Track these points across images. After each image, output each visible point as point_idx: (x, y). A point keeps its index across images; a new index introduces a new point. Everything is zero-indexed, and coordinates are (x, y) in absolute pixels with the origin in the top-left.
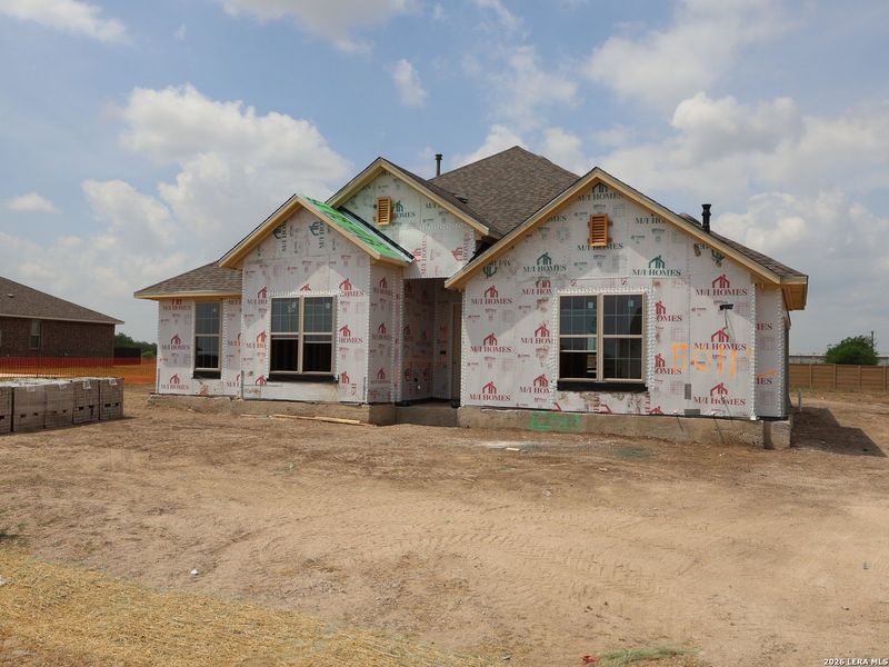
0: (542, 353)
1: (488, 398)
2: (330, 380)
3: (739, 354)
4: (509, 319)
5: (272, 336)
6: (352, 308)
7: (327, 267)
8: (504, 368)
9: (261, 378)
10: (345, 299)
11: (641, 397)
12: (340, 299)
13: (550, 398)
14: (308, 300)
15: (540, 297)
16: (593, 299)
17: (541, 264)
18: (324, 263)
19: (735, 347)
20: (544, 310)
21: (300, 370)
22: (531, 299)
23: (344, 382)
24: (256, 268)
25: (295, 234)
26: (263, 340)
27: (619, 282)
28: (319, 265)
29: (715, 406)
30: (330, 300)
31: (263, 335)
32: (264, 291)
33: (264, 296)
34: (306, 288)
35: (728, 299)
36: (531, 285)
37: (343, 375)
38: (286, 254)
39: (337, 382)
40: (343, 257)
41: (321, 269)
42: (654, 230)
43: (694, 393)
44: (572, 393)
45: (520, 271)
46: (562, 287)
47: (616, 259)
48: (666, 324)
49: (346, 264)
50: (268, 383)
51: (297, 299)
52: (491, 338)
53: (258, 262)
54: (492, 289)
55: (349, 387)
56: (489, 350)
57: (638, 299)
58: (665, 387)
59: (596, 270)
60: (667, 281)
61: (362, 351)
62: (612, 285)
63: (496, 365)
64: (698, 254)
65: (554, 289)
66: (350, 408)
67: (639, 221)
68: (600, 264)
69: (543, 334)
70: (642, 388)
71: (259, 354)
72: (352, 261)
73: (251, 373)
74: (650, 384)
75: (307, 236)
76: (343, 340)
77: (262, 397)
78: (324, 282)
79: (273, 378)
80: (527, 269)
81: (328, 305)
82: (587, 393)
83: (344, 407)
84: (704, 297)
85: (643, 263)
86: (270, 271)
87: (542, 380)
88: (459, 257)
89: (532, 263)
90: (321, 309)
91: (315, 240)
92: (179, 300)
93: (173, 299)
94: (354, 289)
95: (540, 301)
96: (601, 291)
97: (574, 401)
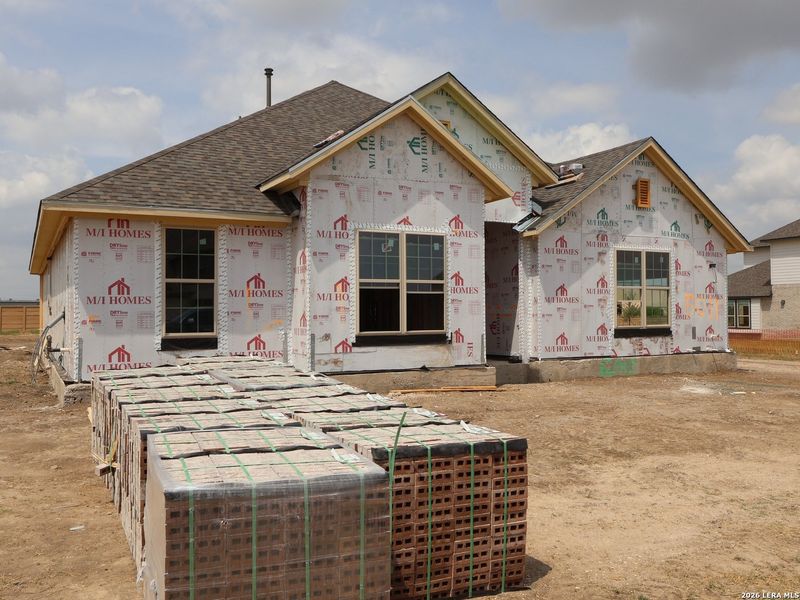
0: (602, 304)
1: (561, 349)
2: (441, 340)
3: (720, 302)
4: (578, 271)
5: (361, 284)
6: (463, 251)
7: (432, 197)
8: (573, 319)
9: (344, 343)
10: (456, 239)
11: (668, 339)
12: (449, 240)
13: (610, 345)
14: (411, 238)
15: (601, 250)
16: (638, 254)
17: (600, 219)
18: (428, 192)
19: (717, 297)
20: (603, 262)
21: (403, 329)
22: (593, 252)
23: (458, 341)
24: (330, 185)
25: (388, 148)
26: (344, 289)
27: (653, 241)
28: (422, 194)
29: (709, 343)
30: (440, 239)
31: (344, 282)
32: (344, 220)
33: (344, 227)
34: (406, 221)
35: (714, 260)
36: (592, 238)
37: (457, 332)
38: (373, 173)
39: (450, 342)
40: (452, 187)
41: (425, 199)
42: (673, 199)
43: (699, 333)
44: (624, 339)
45: (585, 223)
46: (616, 242)
47: (651, 220)
48: (681, 278)
49: (456, 196)
50: (355, 349)
51: (396, 236)
52: (563, 289)
53: (332, 178)
54: (562, 239)
55: (464, 347)
56: (561, 300)
57: (666, 256)
58: (681, 331)
59: (639, 229)
60: (681, 241)
61: (478, 303)
62: (649, 244)
63: (567, 316)
64: (698, 222)
65: (611, 244)
66: (474, 372)
67: (664, 189)
68: (641, 223)
69: (603, 286)
70: (667, 332)
71: (338, 309)
72: (463, 194)
73: (327, 337)
74: (673, 329)
75: (404, 153)
76: (455, 291)
77: (346, 369)
78: (428, 217)
79: (361, 342)
80: (590, 222)
81: (437, 246)
82: (634, 339)
83: (466, 372)
84: (701, 257)
85: (667, 226)
86: (352, 191)
87: (603, 329)
88: (517, 202)
89: (593, 217)
90: (428, 251)
91: (415, 161)
92: (123, 221)
93: (110, 218)
94: (466, 228)
95: (600, 254)
96: (644, 248)
97: (626, 347)
